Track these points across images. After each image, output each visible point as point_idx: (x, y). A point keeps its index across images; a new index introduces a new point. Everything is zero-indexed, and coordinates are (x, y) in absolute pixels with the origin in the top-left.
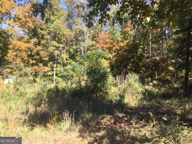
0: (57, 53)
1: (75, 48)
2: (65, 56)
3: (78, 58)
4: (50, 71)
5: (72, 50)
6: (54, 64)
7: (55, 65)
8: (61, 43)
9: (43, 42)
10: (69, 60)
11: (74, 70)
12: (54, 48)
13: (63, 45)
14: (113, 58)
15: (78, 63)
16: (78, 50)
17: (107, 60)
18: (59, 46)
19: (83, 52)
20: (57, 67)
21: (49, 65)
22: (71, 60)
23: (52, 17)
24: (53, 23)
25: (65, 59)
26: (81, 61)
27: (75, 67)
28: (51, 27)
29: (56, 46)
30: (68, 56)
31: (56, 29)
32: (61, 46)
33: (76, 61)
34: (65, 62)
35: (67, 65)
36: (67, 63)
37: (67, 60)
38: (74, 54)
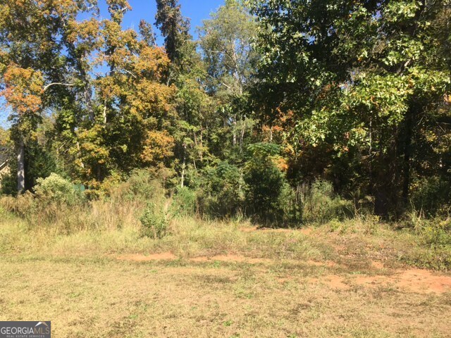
0: (188, 143)
1: (220, 131)
2: (202, 148)
3: (226, 152)
4: (175, 176)
5: (214, 136)
6: (181, 162)
7: (184, 166)
8: (196, 124)
9: (166, 123)
10: (208, 156)
11: (222, 174)
12: (184, 133)
13: (198, 127)
14: (295, 152)
15: (227, 161)
16: (228, 136)
17: (284, 157)
18: (192, 130)
19: (235, 139)
20: (187, 168)
21: (172, 164)
22: (213, 156)
23: (181, 76)
24: (181, 88)
25: (200, 153)
26: (233, 157)
27: (223, 169)
28: (178, 94)
29: (186, 130)
30: (206, 149)
31: (186, 98)
32: (195, 129)
33: (223, 158)
34: (202, 159)
35: (205, 166)
36: (205, 161)
37: (204, 155)
38: (218, 143)
